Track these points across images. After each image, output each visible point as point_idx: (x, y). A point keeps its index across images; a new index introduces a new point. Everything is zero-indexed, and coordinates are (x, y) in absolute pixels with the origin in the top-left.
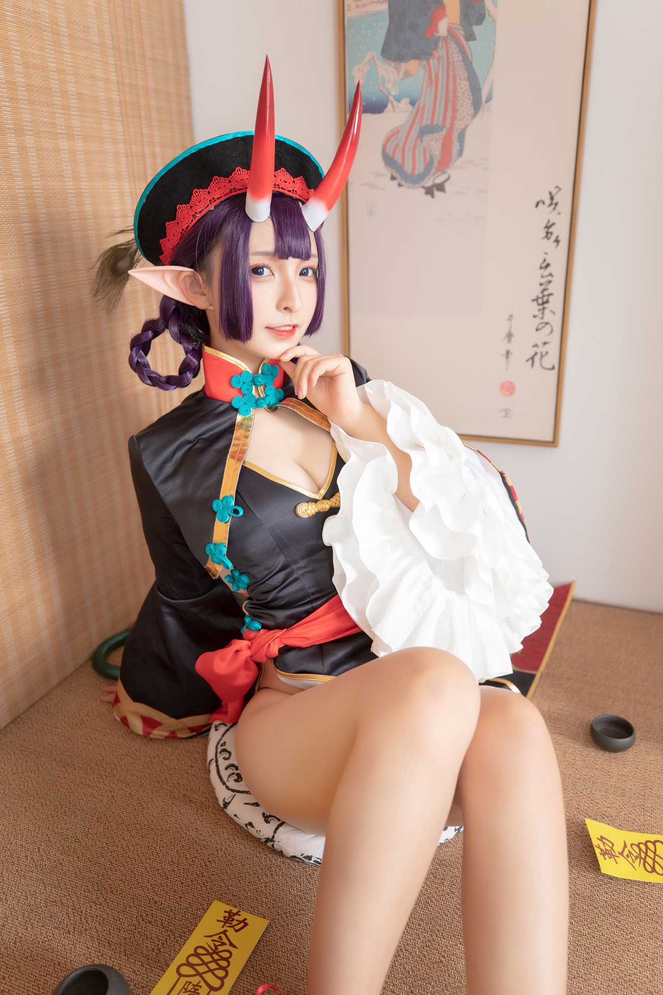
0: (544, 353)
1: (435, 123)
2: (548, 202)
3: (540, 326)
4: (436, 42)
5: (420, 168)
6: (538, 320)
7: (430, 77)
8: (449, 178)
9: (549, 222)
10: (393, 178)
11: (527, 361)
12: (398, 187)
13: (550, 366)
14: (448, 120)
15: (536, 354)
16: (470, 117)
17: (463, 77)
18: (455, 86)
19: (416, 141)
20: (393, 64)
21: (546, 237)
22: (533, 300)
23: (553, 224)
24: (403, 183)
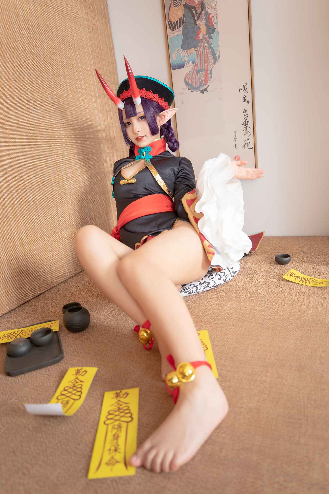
0: (248, 143)
1: (202, 68)
2: (243, 89)
3: (245, 134)
4: (199, 41)
5: (198, 84)
6: (245, 131)
7: (198, 53)
8: (208, 86)
9: (244, 96)
10: (189, 89)
11: (243, 147)
12: (191, 92)
13: (252, 148)
14: (206, 67)
15: (246, 144)
16: (213, 64)
17: (209, 51)
18: (207, 55)
19: (196, 75)
20: (185, 51)
21: (244, 101)
22: (242, 124)
23: (246, 96)
24: (193, 91)
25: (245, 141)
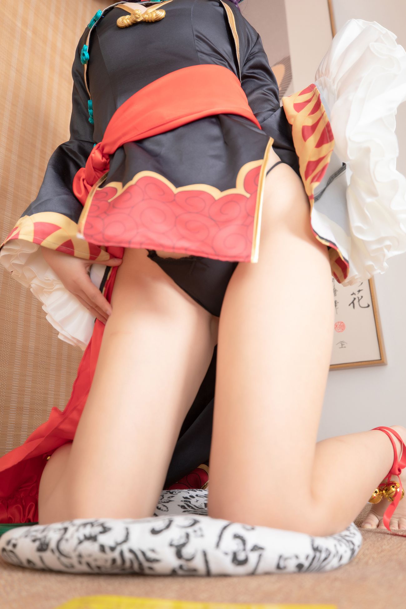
0: (360, 298)
11: (350, 305)
13: (367, 305)
15: (355, 299)
25: (353, 294)
